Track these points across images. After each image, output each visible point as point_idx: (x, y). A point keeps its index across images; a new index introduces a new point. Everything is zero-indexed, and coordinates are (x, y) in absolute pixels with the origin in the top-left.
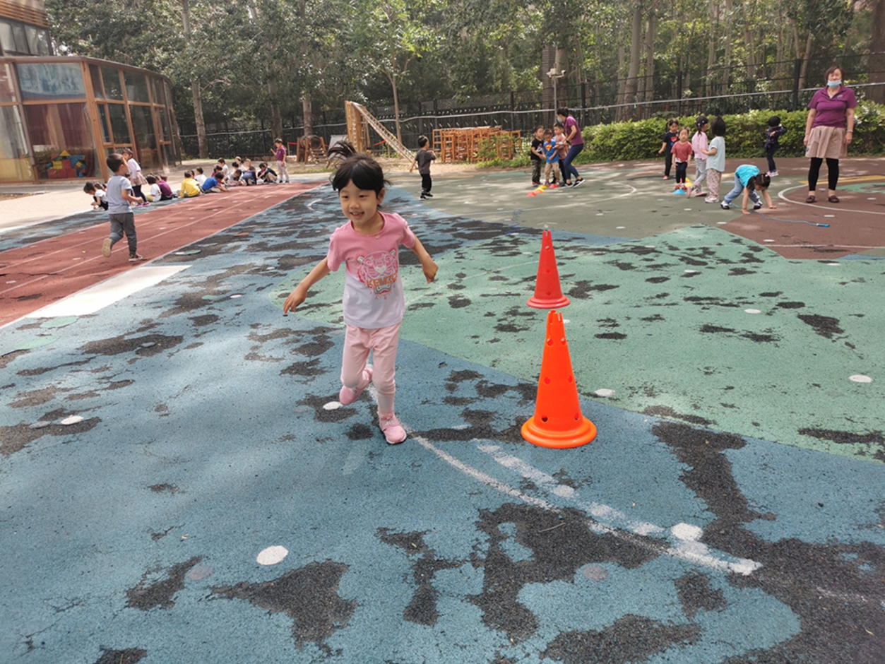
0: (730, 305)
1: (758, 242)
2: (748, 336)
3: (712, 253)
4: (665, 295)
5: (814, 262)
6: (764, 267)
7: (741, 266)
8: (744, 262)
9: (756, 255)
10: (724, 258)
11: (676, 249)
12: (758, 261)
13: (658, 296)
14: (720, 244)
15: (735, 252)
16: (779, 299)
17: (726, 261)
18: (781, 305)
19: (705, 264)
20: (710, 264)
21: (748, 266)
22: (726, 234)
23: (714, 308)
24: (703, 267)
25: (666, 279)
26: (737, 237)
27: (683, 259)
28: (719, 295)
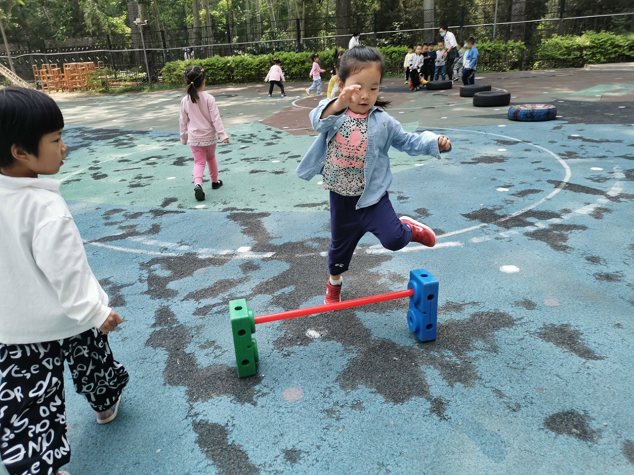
0: (265, 160)
1: (280, 128)
2: (273, 173)
3: (255, 136)
4: (230, 159)
5: (307, 136)
6: (281, 141)
7: (271, 141)
8: (272, 139)
9: (279, 135)
10: (262, 138)
11: (235, 136)
12: (280, 138)
13: (226, 160)
14: (260, 131)
15: (268, 135)
16: (289, 155)
17: (263, 140)
18: (289, 157)
19: (251, 142)
20: (254, 142)
21: (274, 141)
22: (263, 126)
23: (256, 163)
24: (250, 144)
25: (230, 151)
26: (269, 127)
27: (239, 140)
28: (259, 156)
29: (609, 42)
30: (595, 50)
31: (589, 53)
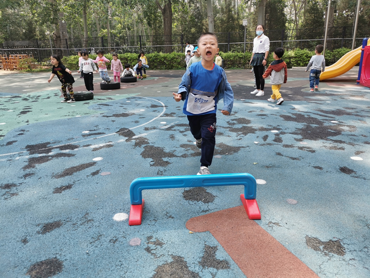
29: (305, 55)
30: (297, 59)
31: (294, 60)
